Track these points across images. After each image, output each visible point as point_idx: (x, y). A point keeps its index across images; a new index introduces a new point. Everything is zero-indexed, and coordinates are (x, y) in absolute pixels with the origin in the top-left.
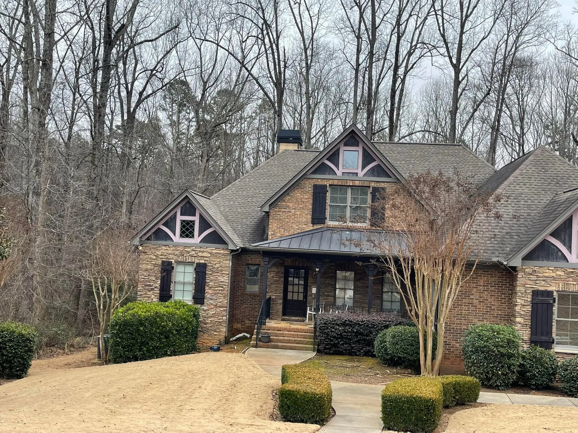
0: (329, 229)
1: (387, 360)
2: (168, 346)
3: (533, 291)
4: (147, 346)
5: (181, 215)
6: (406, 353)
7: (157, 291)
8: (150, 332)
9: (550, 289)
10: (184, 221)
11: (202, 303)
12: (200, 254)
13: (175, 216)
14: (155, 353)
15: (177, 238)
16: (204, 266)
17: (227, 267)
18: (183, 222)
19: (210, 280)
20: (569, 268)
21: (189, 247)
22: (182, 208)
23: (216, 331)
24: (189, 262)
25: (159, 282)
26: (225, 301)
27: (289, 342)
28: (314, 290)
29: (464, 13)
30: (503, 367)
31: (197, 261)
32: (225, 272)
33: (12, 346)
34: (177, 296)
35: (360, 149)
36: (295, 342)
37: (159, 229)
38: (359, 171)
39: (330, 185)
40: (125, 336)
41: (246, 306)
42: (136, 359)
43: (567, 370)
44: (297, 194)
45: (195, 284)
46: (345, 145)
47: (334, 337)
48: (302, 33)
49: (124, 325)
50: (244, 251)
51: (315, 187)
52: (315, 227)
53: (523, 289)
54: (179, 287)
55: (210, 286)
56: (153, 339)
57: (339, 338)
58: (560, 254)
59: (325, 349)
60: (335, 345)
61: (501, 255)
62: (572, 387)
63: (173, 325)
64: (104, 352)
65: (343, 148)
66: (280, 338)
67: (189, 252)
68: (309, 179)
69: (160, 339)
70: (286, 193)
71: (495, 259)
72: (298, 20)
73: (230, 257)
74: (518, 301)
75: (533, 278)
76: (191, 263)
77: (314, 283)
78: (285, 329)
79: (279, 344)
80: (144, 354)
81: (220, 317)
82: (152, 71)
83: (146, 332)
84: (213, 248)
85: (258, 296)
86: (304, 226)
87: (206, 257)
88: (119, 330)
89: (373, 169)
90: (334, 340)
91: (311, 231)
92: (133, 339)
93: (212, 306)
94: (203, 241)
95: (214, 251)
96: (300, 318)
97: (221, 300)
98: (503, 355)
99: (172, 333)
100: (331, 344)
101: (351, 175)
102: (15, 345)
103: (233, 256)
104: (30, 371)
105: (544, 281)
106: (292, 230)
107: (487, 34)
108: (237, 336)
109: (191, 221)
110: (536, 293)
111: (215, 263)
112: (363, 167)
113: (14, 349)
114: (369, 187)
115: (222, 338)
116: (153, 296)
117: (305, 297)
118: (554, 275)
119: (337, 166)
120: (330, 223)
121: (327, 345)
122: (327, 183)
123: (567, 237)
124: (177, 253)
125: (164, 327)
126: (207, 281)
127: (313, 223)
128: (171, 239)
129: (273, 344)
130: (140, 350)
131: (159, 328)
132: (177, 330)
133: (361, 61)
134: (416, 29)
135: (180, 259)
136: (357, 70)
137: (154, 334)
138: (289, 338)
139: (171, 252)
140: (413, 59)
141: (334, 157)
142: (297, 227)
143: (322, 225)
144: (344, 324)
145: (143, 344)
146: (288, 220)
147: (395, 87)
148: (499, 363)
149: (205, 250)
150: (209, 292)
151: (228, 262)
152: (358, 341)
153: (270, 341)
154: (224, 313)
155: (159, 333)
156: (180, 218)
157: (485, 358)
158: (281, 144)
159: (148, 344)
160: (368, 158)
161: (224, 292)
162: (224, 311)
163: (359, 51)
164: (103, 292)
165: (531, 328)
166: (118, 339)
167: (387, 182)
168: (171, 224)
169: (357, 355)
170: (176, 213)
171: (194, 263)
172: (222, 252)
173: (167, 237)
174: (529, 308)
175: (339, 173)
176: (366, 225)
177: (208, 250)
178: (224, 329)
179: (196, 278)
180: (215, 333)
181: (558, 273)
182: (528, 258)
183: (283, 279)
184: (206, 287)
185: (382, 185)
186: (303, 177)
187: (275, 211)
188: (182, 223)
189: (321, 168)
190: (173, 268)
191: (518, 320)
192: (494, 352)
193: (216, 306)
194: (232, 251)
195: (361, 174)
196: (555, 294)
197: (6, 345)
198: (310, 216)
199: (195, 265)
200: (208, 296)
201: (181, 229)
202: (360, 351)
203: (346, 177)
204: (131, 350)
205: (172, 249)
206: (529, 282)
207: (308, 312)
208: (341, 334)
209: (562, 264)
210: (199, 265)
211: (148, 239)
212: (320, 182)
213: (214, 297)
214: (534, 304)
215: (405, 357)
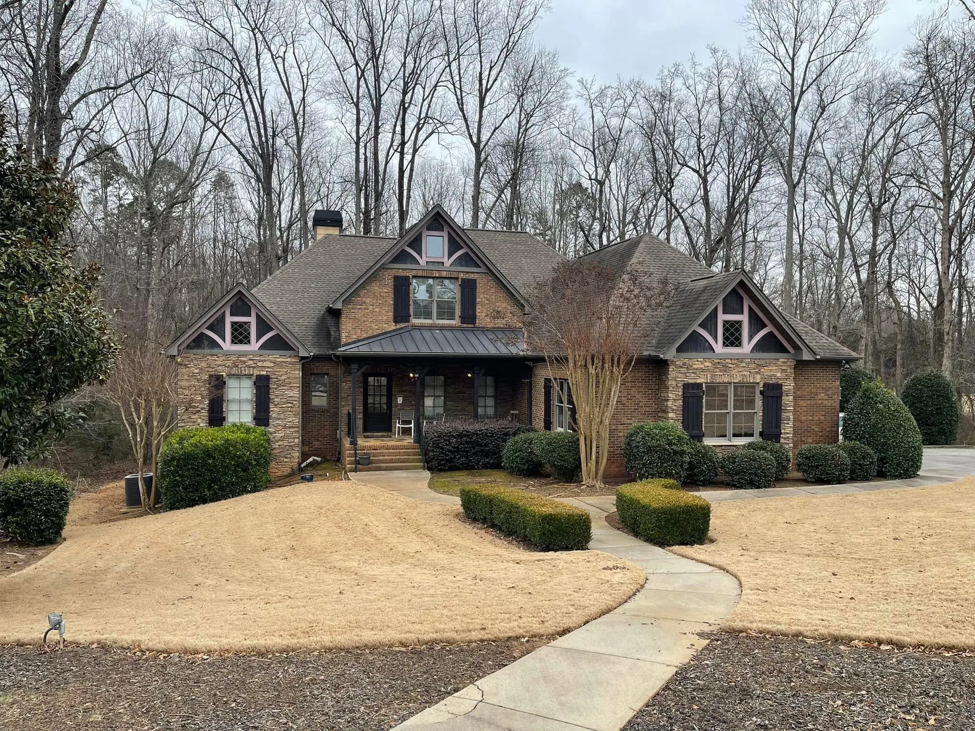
0: (415, 328)
1: (523, 470)
2: (247, 480)
3: (684, 385)
4: (219, 483)
5: (231, 315)
6: (563, 460)
7: (205, 413)
8: (222, 465)
9: (699, 381)
10: (236, 323)
11: (267, 425)
12: (260, 364)
13: (223, 317)
14: (231, 491)
15: (227, 345)
16: (267, 378)
17: (296, 378)
18: (233, 324)
19: (275, 395)
20: (716, 359)
21: (245, 356)
22: (231, 307)
23: (286, 458)
24: (245, 375)
25: (207, 402)
26: (297, 421)
27: (391, 461)
28: (400, 400)
29: (484, 86)
30: (675, 465)
31: (256, 373)
32: (294, 385)
33: (41, 501)
34: (232, 418)
35: (445, 234)
36: (399, 461)
37: (202, 334)
38: (445, 260)
39: (413, 276)
40: (186, 473)
41: (313, 424)
42: (205, 502)
43: (735, 462)
44: (375, 287)
45: (256, 402)
46: (429, 229)
47: (450, 451)
48: (289, 94)
49: (184, 459)
50: (316, 358)
51: (396, 278)
52: (399, 326)
53: (674, 383)
54: (233, 407)
55: (276, 403)
56: (226, 474)
57: (455, 452)
58: (707, 344)
59: (440, 465)
60: (450, 461)
61: (649, 348)
62: (742, 479)
63: (251, 453)
64: (146, 497)
65: (425, 233)
66: (380, 458)
67: (245, 362)
68: (388, 269)
69: (235, 472)
70: (362, 286)
71: (646, 353)
72: (284, 79)
73: (299, 366)
74: (670, 395)
75: (684, 370)
76: (249, 376)
77: (401, 392)
78: (383, 447)
79: (381, 465)
80: (216, 493)
81: (290, 440)
82: (83, 130)
83: (216, 466)
84: (276, 356)
85: (328, 412)
86: (385, 325)
87: (268, 367)
88: (178, 466)
89: (460, 257)
90: (450, 454)
91: (394, 331)
92: (198, 475)
93: (280, 428)
94: (263, 347)
95: (278, 360)
96: (384, 434)
97: (291, 419)
98: (675, 453)
99: (251, 464)
100: (445, 459)
101: (436, 264)
102: (46, 499)
103: (303, 364)
104: (64, 533)
105: (693, 373)
106: (371, 331)
107: (511, 111)
108: (308, 461)
109: (246, 323)
110: (686, 386)
111: (280, 374)
112: (450, 256)
113: (44, 504)
114: (458, 278)
115: (295, 465)
116: (199, 420)
117: (390, 407)
118: (702, 366)
119: (420, 254)
120: (415, 321)
121: (441, 460)
122: (410, 274)
123: (713, 326)
124: (229, 363)
125: (239, 457)
126: (272, 397)
127: (396, 321)
128: (220, 346)
129: (374, 465)
130: (210, 488)
131: (233, 459)
132: (256, 460)
133: (361, 133)
134: (424, 100)
135: (234, 371)
136: (357, 144)
137: (227, 467)
138: (390, 458)
139: (219, 363)
140: (422, 135)
141: (416, 243)
142: (376, 327)
143: (407, 324)
144: (461, 436)
145: (214, 480)
146: (365, 319)
147: (403, 166)
148: (672, 461)
149: (266, 359)
150: (274, 411)
151: (297, 372)
152: (475, 453)
153: (370, 462)
154: (297, 435)
155: (234, 465)
156: (229, 320)
157: (659, 458)
158: (318, 227)
159: (220, 480)
160: (454, 245)
161: (295, 409)
162: (296, 432)
163: (358, 121)
164: (139, 418)
165: (682, 423)
166: (178, 478)
167: (477, 273)
168: (217, 326)
169: (476, 469)
170: (224, 312)
171: (252, 375)
172: (289, 360)
173: (214, 344)
174: (680, 402)
175: (422, 262)
176: (456, 322)
177: (271, 358)
178: (297, 454)
179: (256, 394)
180: (285, 460)
181: (707, 364)
182: (680, 350)
183: (362, 390)
184: (270, 404)
185: (472, 276)
186: (383, 268)
187: (349, 309)
188: (232, 326)
189: (402, 257)
190: (225, 383)
191: (671, 415)
192: (667, 450)
193: (285, 427)
194: (303, 358)
195: (448, 263)
196: (704, 386)
197: (32, 500)
198: (391, 314)
199: (255, 377)
200: (274, 415)
201: (232, 334)
202: (478, 464)
203: (431, 267)
204: (197, 490)
205: (221, 359)
206: (680, 375)
207: (398, 425)
208: (458, 447)
209: (709, 354)
210: (259, 377)
211: (188, 347)
212: (401, 273)
213: (282, 416)
214: (685, 397)
215: (563, 465)
